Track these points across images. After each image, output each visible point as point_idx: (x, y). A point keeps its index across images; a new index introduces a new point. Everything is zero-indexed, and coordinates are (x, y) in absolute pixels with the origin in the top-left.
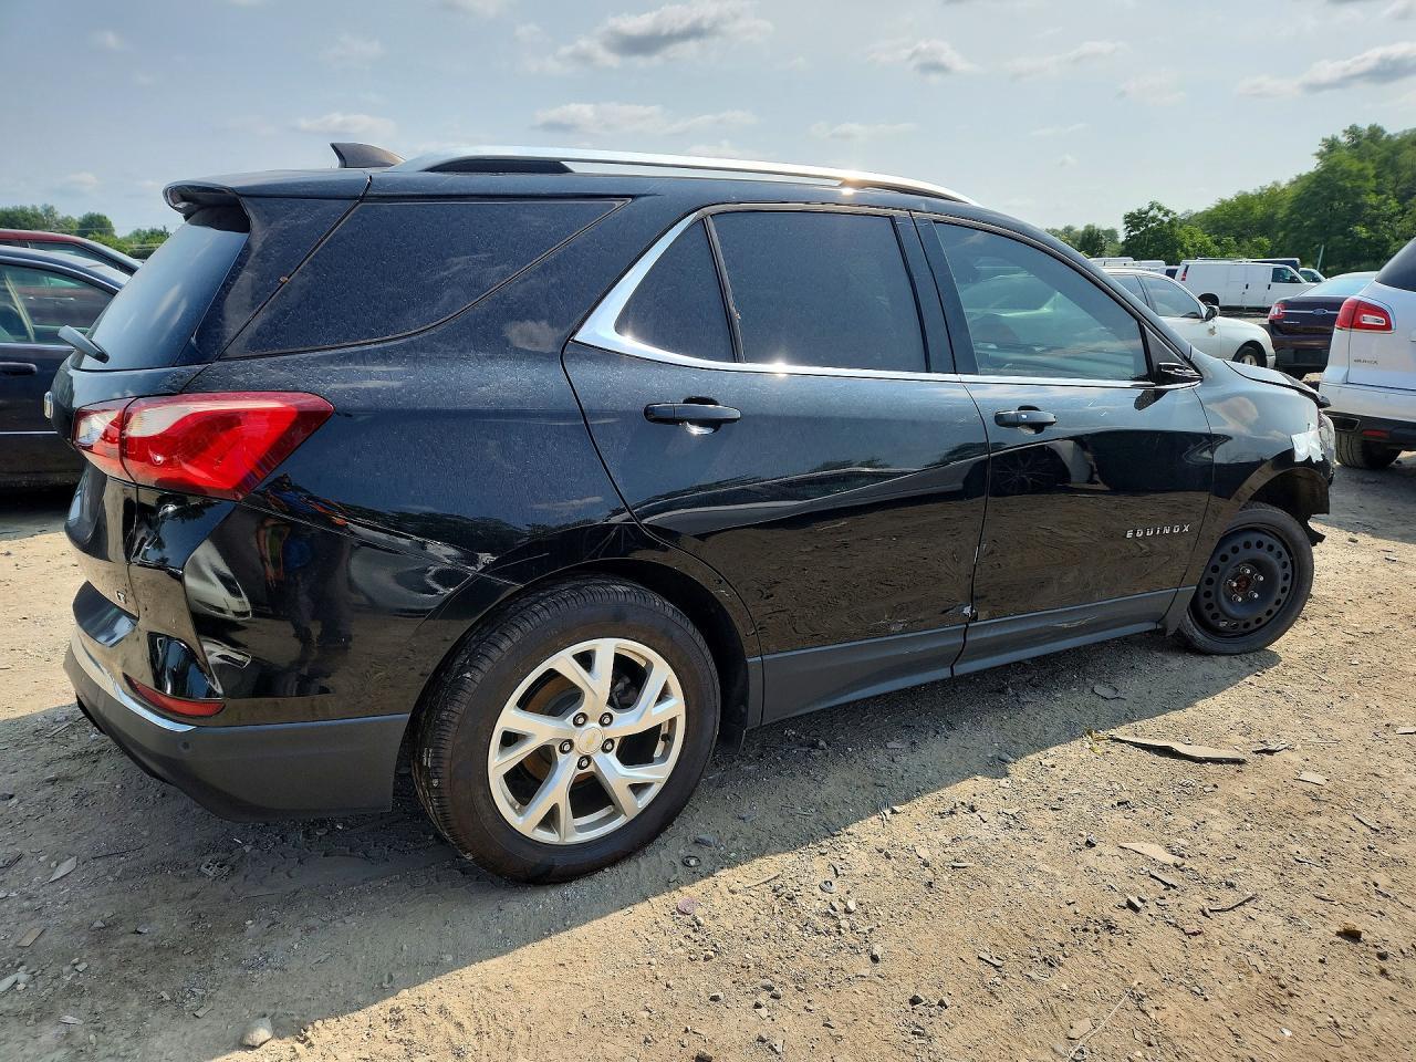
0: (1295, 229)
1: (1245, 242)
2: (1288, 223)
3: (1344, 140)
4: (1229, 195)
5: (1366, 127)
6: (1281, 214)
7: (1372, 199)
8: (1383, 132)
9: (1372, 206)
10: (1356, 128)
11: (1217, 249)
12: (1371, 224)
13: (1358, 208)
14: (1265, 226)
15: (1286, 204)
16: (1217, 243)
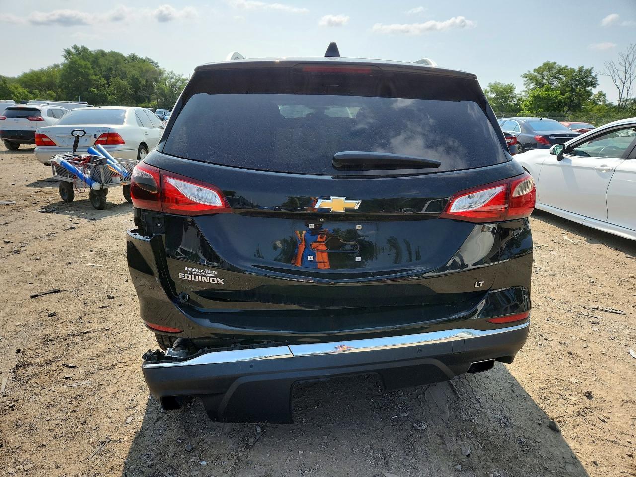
0: (65, 88)
1: (43, 93)
2: (62, 85)
3: (73, 51)
4: (27, 71)
5: (80, 46)
6: (58, 81)
7: (94, 77)
8: (88, 49)
9: (95, 80)
10: (76, 46)
11: (32, 96)
12: (97, 88)
13: (90, 81)
14: (50, 86)
15: (59, 77)
16: (31, 93)
